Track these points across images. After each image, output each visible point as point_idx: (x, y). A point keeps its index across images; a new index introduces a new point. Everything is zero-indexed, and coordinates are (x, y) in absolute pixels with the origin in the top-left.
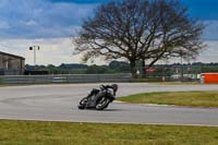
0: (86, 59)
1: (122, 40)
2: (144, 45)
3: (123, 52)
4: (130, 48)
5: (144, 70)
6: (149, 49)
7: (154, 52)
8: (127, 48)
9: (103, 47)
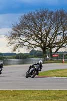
0: (15, 50)
1: (37, 37)
2: (51, 39)
3: (37, 44)
4: (42, 42)
6: (55, 42)
7: (57, 43)
8: (40, 42)
9: (25, 42)
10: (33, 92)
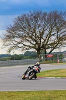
0: (10, 51)
1: (32, 38)
2: (45, 40)
3: (32, 45)
4: (37, 43)
5: (46, 56)
6: (49, 43)
7: (51, 44)
8: (35, 43)
9: (20, 43)
10: (27, 93)
